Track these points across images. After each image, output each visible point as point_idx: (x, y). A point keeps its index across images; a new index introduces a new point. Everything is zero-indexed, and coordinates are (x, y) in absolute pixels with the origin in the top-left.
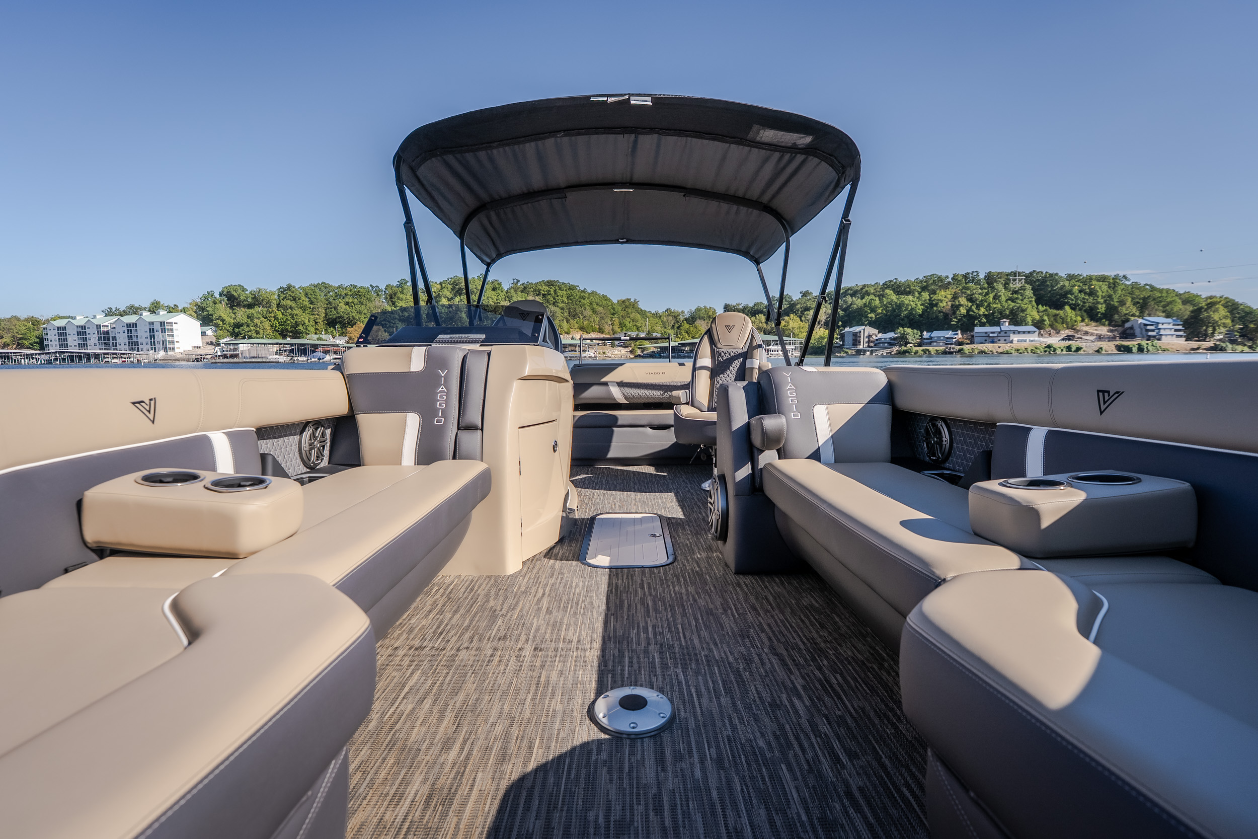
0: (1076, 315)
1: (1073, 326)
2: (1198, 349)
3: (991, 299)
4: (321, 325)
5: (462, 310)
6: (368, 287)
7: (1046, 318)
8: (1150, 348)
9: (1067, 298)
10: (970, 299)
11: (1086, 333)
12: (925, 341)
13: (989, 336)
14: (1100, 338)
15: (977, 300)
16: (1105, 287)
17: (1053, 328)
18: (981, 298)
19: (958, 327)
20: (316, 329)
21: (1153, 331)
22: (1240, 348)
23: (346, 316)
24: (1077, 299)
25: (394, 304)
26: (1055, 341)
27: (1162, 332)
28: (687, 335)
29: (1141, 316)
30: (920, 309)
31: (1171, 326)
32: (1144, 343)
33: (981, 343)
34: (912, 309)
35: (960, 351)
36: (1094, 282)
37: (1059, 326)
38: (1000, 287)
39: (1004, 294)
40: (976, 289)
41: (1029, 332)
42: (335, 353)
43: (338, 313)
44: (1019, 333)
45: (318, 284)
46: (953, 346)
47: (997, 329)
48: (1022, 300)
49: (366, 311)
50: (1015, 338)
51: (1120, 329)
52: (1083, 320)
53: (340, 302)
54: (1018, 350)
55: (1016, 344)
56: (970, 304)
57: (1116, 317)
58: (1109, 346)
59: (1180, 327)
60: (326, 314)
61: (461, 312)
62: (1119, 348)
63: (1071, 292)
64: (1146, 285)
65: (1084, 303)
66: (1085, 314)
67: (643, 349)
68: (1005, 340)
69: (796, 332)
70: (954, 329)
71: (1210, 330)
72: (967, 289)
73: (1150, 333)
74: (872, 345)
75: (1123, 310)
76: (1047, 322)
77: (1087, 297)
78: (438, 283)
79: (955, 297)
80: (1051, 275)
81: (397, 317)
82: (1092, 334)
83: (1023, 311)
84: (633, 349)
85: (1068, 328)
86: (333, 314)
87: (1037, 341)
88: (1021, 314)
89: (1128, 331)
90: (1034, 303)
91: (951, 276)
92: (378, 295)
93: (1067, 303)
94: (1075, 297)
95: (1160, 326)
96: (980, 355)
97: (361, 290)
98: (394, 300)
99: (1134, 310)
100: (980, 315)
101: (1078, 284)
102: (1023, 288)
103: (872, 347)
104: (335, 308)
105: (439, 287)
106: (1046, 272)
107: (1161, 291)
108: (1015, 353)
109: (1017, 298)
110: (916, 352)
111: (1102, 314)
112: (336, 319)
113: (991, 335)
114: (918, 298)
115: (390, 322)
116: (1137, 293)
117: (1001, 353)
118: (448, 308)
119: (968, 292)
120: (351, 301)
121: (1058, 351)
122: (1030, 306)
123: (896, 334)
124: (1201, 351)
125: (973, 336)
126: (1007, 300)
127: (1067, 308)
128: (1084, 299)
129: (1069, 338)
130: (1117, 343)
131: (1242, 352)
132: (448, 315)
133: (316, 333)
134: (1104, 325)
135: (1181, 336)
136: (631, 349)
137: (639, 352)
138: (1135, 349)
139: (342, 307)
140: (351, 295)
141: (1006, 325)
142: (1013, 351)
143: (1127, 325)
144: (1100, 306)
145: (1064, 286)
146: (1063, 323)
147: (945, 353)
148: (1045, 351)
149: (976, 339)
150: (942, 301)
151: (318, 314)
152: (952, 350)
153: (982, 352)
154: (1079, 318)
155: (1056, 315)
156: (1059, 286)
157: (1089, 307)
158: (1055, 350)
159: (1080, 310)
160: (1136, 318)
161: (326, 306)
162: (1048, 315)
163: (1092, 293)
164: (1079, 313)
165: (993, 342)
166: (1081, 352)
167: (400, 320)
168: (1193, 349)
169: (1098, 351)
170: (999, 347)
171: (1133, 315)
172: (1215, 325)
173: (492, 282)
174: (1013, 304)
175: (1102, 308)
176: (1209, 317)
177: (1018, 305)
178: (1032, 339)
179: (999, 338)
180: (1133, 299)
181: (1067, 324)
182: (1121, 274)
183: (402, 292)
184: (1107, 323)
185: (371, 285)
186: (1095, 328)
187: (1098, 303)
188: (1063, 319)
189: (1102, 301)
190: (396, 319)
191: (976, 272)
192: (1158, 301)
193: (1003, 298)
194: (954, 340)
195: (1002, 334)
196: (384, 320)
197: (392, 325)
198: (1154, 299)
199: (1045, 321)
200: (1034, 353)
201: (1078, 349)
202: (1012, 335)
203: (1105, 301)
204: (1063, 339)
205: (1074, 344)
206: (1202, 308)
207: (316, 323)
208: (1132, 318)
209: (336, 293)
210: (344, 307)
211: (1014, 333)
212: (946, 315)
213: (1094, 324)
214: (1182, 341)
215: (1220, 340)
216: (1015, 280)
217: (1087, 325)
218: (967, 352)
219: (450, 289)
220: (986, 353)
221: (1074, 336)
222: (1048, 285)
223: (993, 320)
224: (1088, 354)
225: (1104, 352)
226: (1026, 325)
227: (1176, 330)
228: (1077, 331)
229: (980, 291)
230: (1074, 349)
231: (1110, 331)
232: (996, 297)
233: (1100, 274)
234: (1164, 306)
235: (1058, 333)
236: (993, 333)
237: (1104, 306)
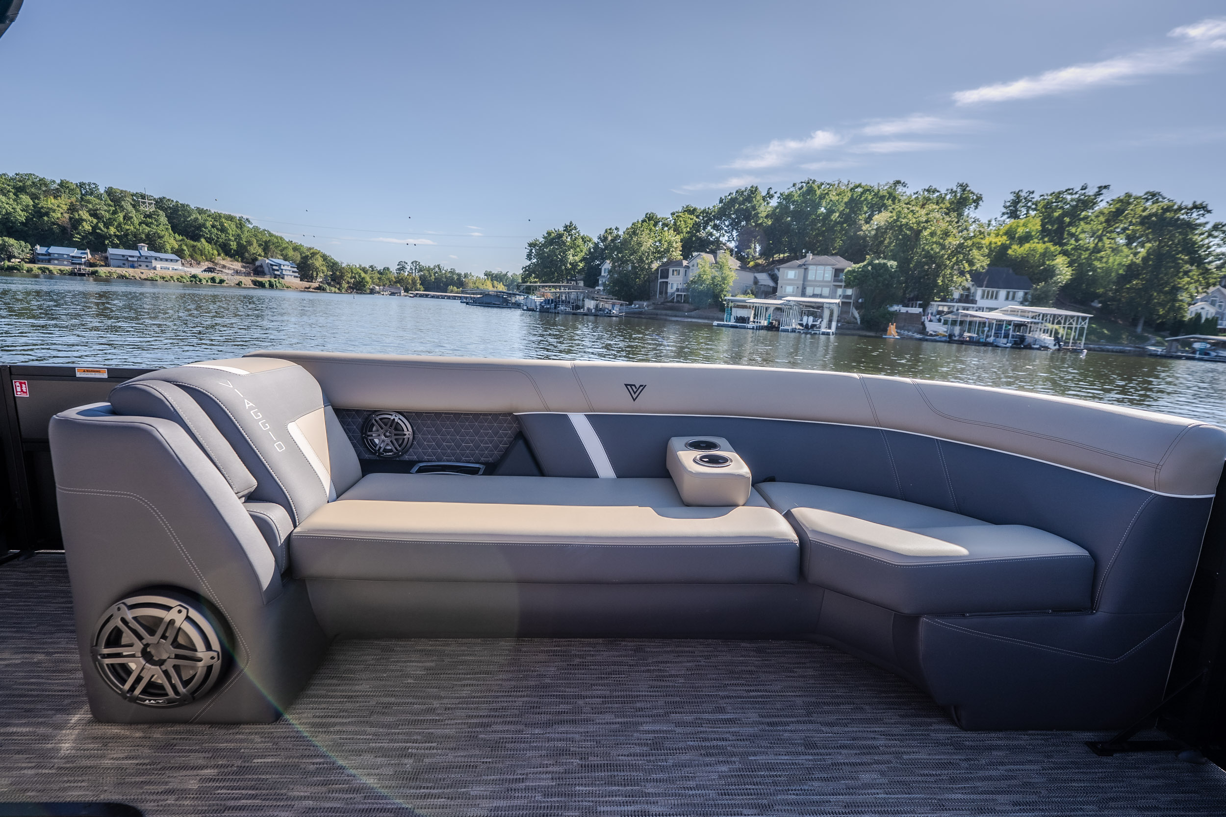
0: (213, 249)
1: (211, 259)
2: (309, 288)
3: (122, 219)
7: (185, 248)
8: (278, 285)
9: (202, 231)
10: (94, 214)
11: (224, 267)
12: (40, 257)
13: (127, 260)
14: (237, 272)
15: (102, 217)
16: (233, 226)
17: (193, 259)
18: (107, 215)
19: (83, 244)
21: (278, 270)
22: (333, 289)
24: (211, 233)
26: (197, 271)
27: (284, 272)
29: (266, 256)
30: (22, 216)
31: (289, 268)
32: (273, 280)
33: (119, 267)
34: (7, 213)
35: (94, 273)
36: (223, 220)
37: (198, 257)
38: (128, 207)
39: (135, 216)
40: (98, 204)
41: (171, 260)
44: (161, 260)
46: (83, 267)
47: (135, 253)
48: (157, 226)
50: (158, 265)
51: (252, 266)
52: (219, 255)
54: (163, 278)
55: (159, 272)
56: (95, 221)
57: (247, 255)
58: (247, 281)
59: (295, 270)
62: (255, 283)
63: (204, 225)
64: (265, 230)
65: (218, 238)
66: (220, 249)
68: (147, 266)
70: (80, 246)
71: (315, 274)
72: (89, 202)
73: (276, 272)
75: (252, 250)
76: (187, 252)
77: (220, 233)
79: (72, 209)
80: (183, 205)
82: (229, 269)
83: (161, 237)
85: (207, 260)
87: (180, 270)
88: (159, 241)
89: (259, 269)
90: (170, 231)
91: (58, 181)
93: (203, 236)
94: (209, 231)
95: (282, 267)
96: (120, 280)
99: (260, 251)
100: (110, 235)
101: (210, 219)
102: (155, 214)
106: (177, 202)
107: (277, 237)
108: (160, 282)
109: (152, 223)
110: (29, 271)
111: (234, 250)
113: (130, 259)
114: (15, 200)
116: (260, 236)
117: (145, 279)
119: (90, 206)
121: (204, 282)
122: (166, 233)
124: (311, 290)
125: (107, 258)
126: (140, 224)
127: (203, 240)
128: (217, 234)
129: (209, 270)
130: (253, 278)
131: (335, 292)
134: (238, 261)
135: (297, 277)
138: (267, 285)
141: (145, 250)
142: (158, 278)
143: (257, 263)
144: (232, 243)
145: (196, 218)
146: (201, 255)
147: (72, 274)
148: (191, 281)
149: (112, 262)
150: (54, 211)
152: (82, 272)
153: (122, 277)
154: (216, 252)
155: (194, 246)
156: (191, 217)
157: (223, 242)
158: (200, 281)
159: (215, 244)
160: (263, 258)
162: (186, 245)
163: (223, 230)
164: (214, 247)
165: (133, 267)
166: (224, 284)
168: (306, 288)
169: (239, 284)
170: (142, 273)
171: (260, 255)
172: (317, 270)
174: (149, 229)
175: (234, 245)
176: (313, 263)
177: (154, 230)
178: (175, 267)
179: (139, 263)
180: (257, 241)
181: (206, 256)
182: (245, 217)
184: (240, 259)
186: (231, 263)
187: (230, 240)
188: (201, 251)
189: (233, 238)
191: (93, 184)
192: (276, 245)
193: (136, 221)
194: (83, 260)
195: (143, 259)
198: (273, 244)
199: (185, 250)
200: (181, 282)
201: (222, 281)
202: (153, 261)
203: (236, 239)
204: (205, 271)
205: (218, 276)
206: (308, 256)
208: (260, 258)
211: (156, 259)
212: (63, 229)
213: (229, 259)
214: (298, 280)
215: (321, 282)
216: (143, 203)
217: (223, 259)
218: (104, 275)
220: (126, 278)
221: (214, 269)
222: (181, 215)
223: (129, 241)
224: (230, 287)
225: (243, 286)
226: (165, 252)
227: (293, 272)
228: (216, 264)
229: (104, 207)
230: (217, 281)
231: (243, 267)
232: (127, 218)
233: (227, 213)
234: (281, 251)
235: (199, 264)
236: (133, 257)
237: (235, 243)
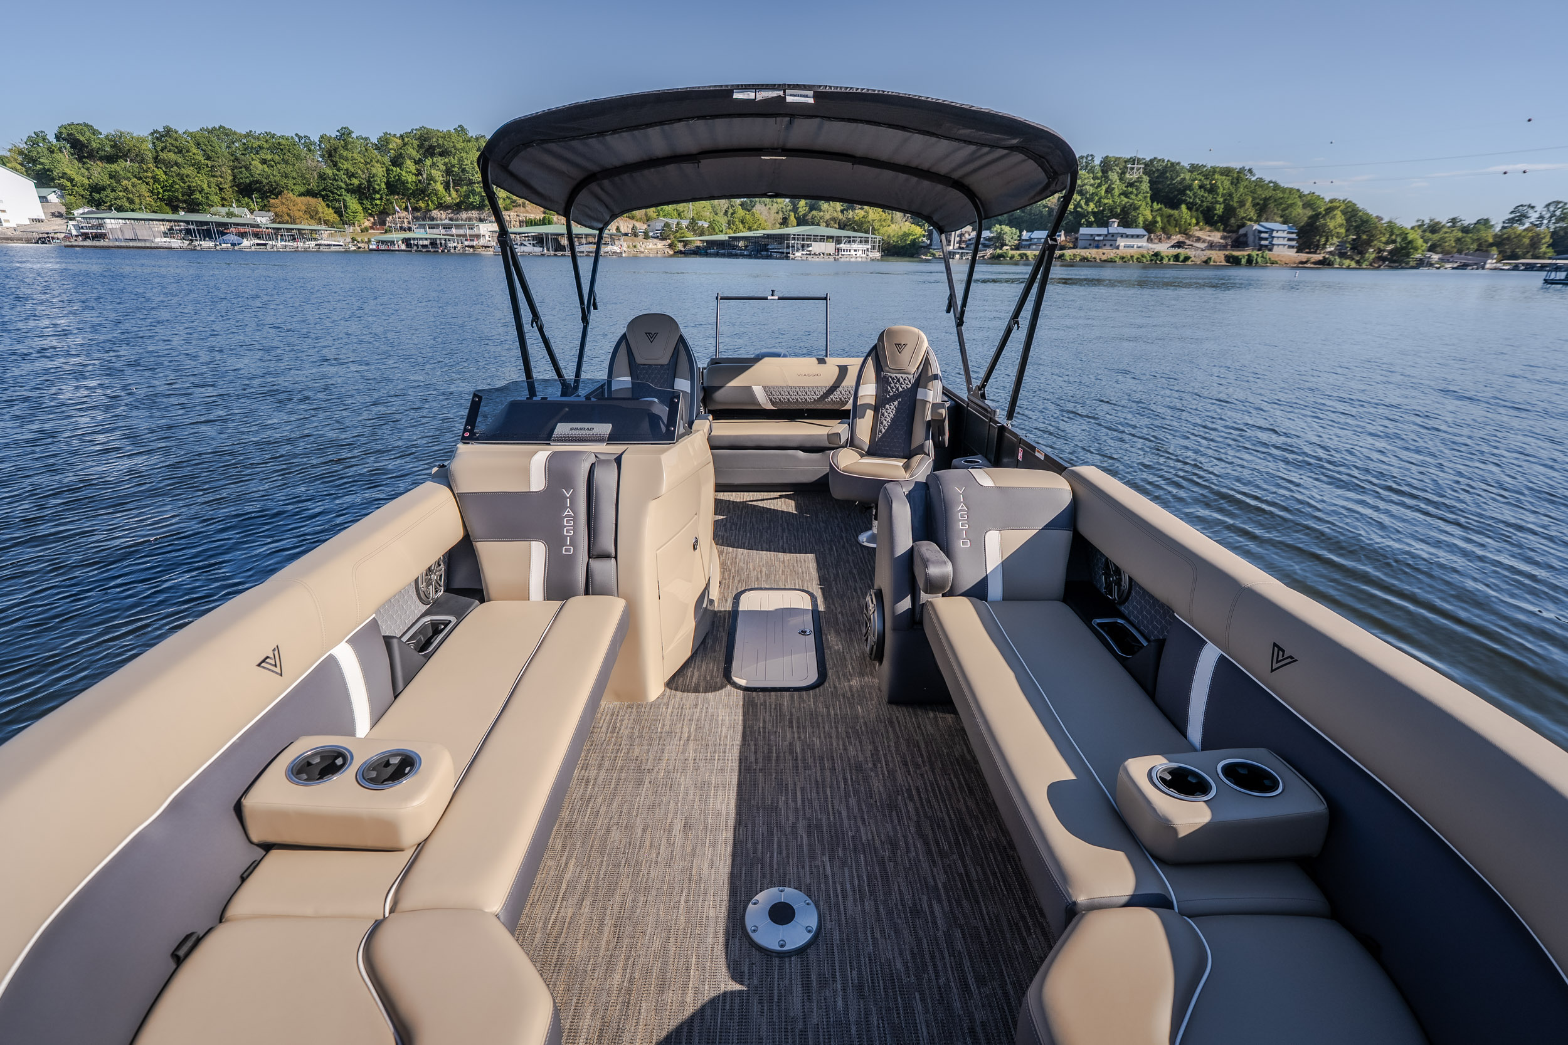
0: (1191, 217)
1: (1186, 230)
2: (1306, 262)
3: (1103, 192)
4: (229, 193)
5: (437, 178)
6: (292, 138)
7: (1159, 219)
8: (1259, 260)
9: (1185, 194)
10: (1080, 191)
11: (1199, 239)
12: (1024, 243)
13: (1094, 239)
14: (1211, 246)
15: (1087, 192)
16: (1227, 183)
17: (1164, 232)
18: (1091, 190)
20: (223, 199)
21: (1266, 239)
22: (1347, 262)
23: (265, 181)
24: (1195, 197)
25: (335, 165)
26: (1164, 248)
27: (1275, 241)
28: (741, 225)
29: (1257, 221)
31: (1285, 234)
32: (1254, 253)
33: (1085, 248)
35: (1062, 256)
36: (1216, 176)
37: (1171, 229)
38: (1114, 176)
39: (1118, 187)
40: (1088, 178)
41: (1138, 236)
42: (257, 235)
43: (252, 176)
44: (1127, 236)
45: (214, 129)
47: (1103, 231)
48: (1137, 195)
49: (294, 175)
50: (1122, 242)
51: (1234, 236)
52: (1197, 224)
53: (253, 160)
54: (1123, 258)
55: (1122, 251)
56: (1078, 198)
57: (1233, 220)
58: (1218, 256)
59: (1294, 236)
60: (235, 177)
61: (435, 182)
62: (1229, 259)
63: (1190, 187)
64: (1271, 182)
65: (1202, 201)
66: (1201, 216)
67: (686, 243)
68: (1111, 245)
69: (877, 225)
71: (1323, 240)
72: (1078, 178)
73: (1263, 242)
74: (963, 245)
75: (1242, 213)
76: (1160, 224)
77: (1206, 195)
78: (398, 135)
80: (1172, 164)
81: (343, 185)
82: (1204, 241)
83: (1136, 208)
84: (673, 243)
85: (1180, 233)
86: (245, 177)
87: (1145, 247)
88: (1134, 213)
89: (1241, 239)
90: (1148, 199)
92: (310, 150)
93: (1184, 201)
94: (1194, 194)
95: (1275, 234)
96: (1082, 263)
97: (283, 142)
98: (334, 159)
99: (1253, 214)
100: (1088, 212)
101: (1200, 177)
102: (1139, 180)
103: (963, 248)
104: (247, 168)
105: (399, 141)
106: (1169, 161)
107: (1284, 190)
108: (1120, 263)
109: (1131, 193)
110: (1012, 257)
111: (1219, 216)
112: (251, 183)
113: (1097, 238)
115: (333, 193)
116: (1259, 191)
117: (1105, 261)
118: (417, 175)
119: (1079, 182)
120: (269, 157)
121: (1165, 261)
122: (1144, 203)
123: (991, 232)
124: (1309, 265)
125: (1077, 239)
126: (1120, 195)
127: (1183, 207)
128: (1203, 196)
129: (1179, 245)
130: (1227, 253)
131: (1348, 268)
132: (417, 185)
133: (223, 205)
134: (1218, 230)
135: (1293, 247)
136: (669, 241)
137: (680, 247)
138: (1244, 261)
139: (257, 167)
140: (268, 149)
141: (1115, 227)
142: (1117, 260)
143: (1242, 231)
144: (1218, 206)
145: (1184, 179)
146: (1176, 226)
148: (1151, 260)
149: (1080, 243)
151: (221, 176)
153: (1084, 259)
154: (1194, 221)
155: (1170, 216)
156: (1179, 179)
157: (1207, 207)
158: (1162, 258)
159: (1197, 210)
160: (1252, 223)
161: (231, 164)
162: (1161, 216)
163: (1212, 190)
164: (1195, 214)
165: (1097, 247)
166: (1189, 262)
167: (348, 191)
168: (1302, 263)
169: (1207, 262)
170: (1104, 254)
171: (1250, 220)
172: (1328, 235)
173: (477, 139)
174: (1126, 200)
175: (1219, 209)
176: (1325, 225)
177: (1131, 201)
178: (1140, 244)
179: (1105, 242)
180: (1254, 199)
181: (1180, 228)
182: (1247, 167)
183: (345, 148)
184: (1221, 228)
185: (296, 135)
186: (1209, 233)
187: (1217, 202)
188: (1176, 221)
189: (1221, 200)
190: (341, 188)
191: (1092, 155)
192: (1278, 202)
193: (1116, 192)
195: (1109, 237)
196: (324, 189)
197: (337, 197)
198: (1275, 201)
199: (1157, 222)
200: (1140, 262)
201: (1187, 258)
202: (1119, 239)
203: (1225, 200)
204: (1172, 246)
205: (1183, 252)
206: (1320, 213)
207: (221, 189)
208: (1249, 223)
209: (244, 144)
210: (260, 166)
211: (1122, 236)
212: (1051, 211)
213: (1208, 228)
214: (1292, 253)
215: (1330, 253)
216: (1133, 168)
217: (1201, 230)
218: (1068, 259)
219: (416, 147)
220: (1088, 261)
221: (1184, 243)
222: (1167, 177)
223: (1101, 220)
224: (1194, 266)
225: (1212, 263)
226: (1136, 227)
227: (1290, 240)
228: (1189, 236)
229: (1092, 181)
230: (1181, 258)
231: (1223, 238)
232: (1109, 190)
233: (1224, 165)
234: (1284, 210)
235: (1169, 238)
236: (1099, 235)
237: (1222, 206)
